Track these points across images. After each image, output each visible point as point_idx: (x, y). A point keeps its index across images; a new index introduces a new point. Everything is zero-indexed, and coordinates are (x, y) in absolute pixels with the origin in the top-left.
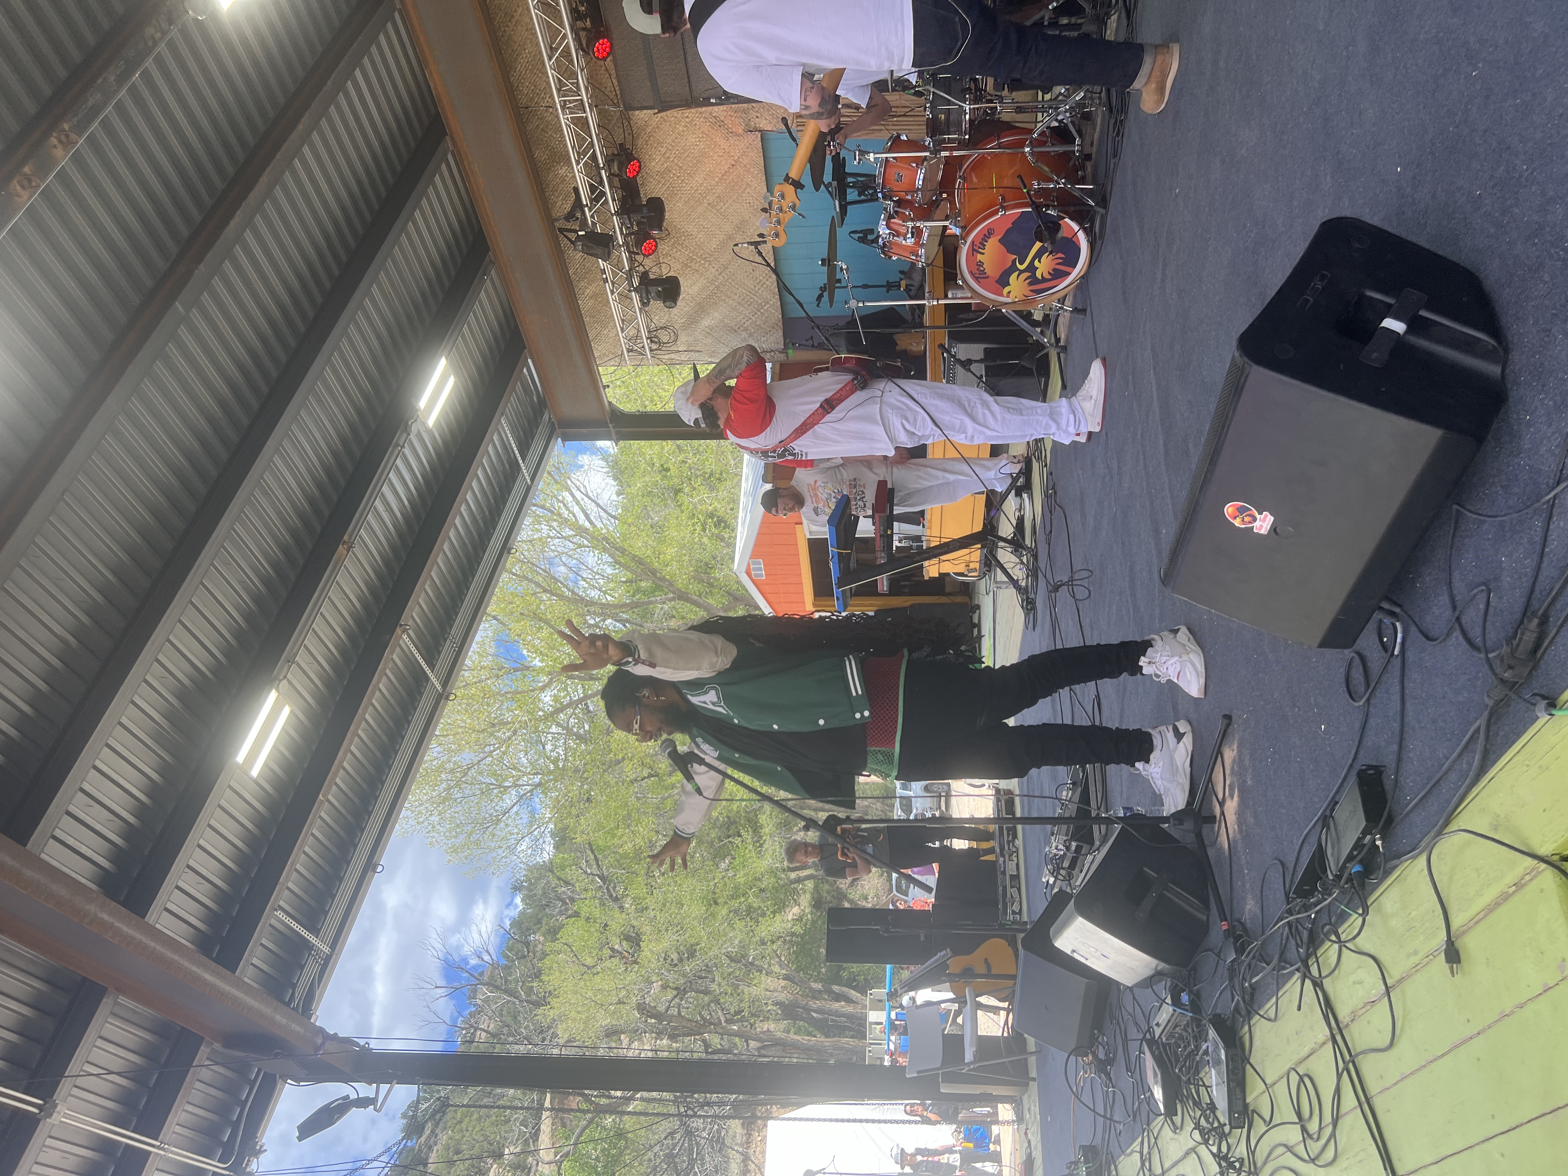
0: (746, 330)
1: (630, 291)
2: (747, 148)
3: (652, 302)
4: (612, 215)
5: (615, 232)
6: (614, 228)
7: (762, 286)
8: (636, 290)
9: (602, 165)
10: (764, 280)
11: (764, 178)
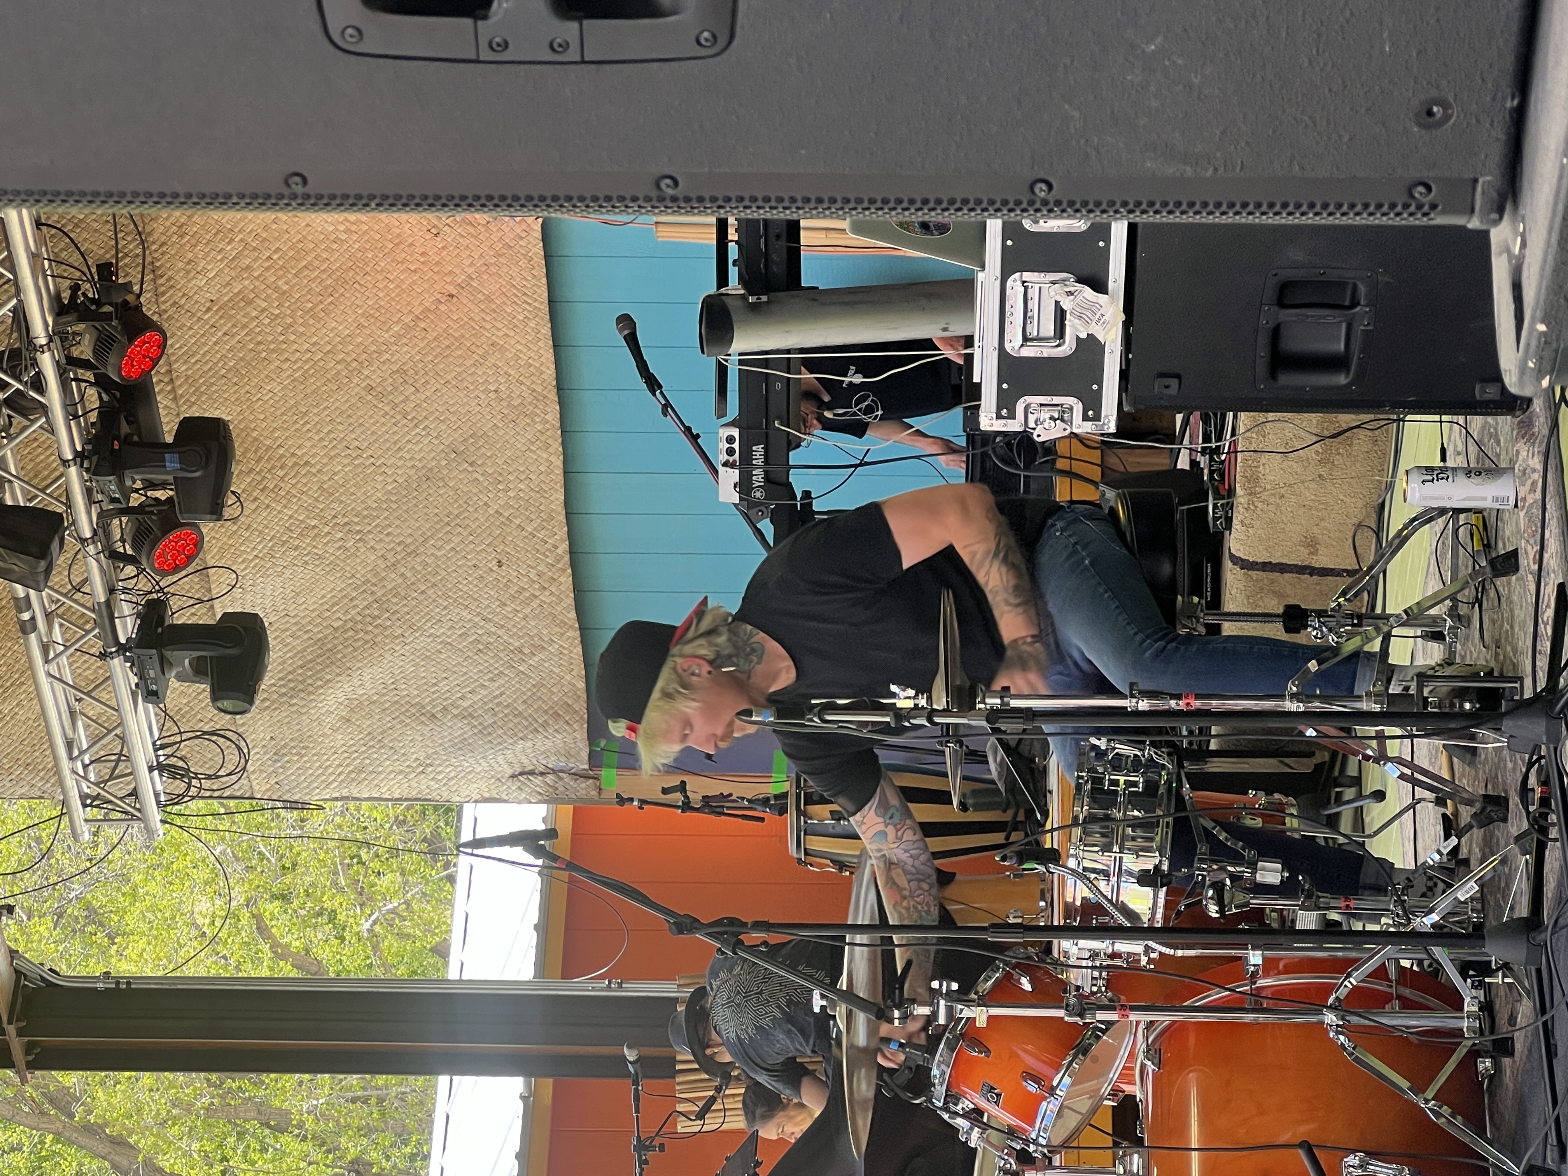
0: (467, 715)
1: (103, 656)
2: (498, 255)
3: (174, 683)
4: (65, 463)
5: (69, 505)
6: (68, 493)
7: (526, 603)
8: (122, 649)
9: (43, 341)
10: (535, 589)
11: (546, 330)
